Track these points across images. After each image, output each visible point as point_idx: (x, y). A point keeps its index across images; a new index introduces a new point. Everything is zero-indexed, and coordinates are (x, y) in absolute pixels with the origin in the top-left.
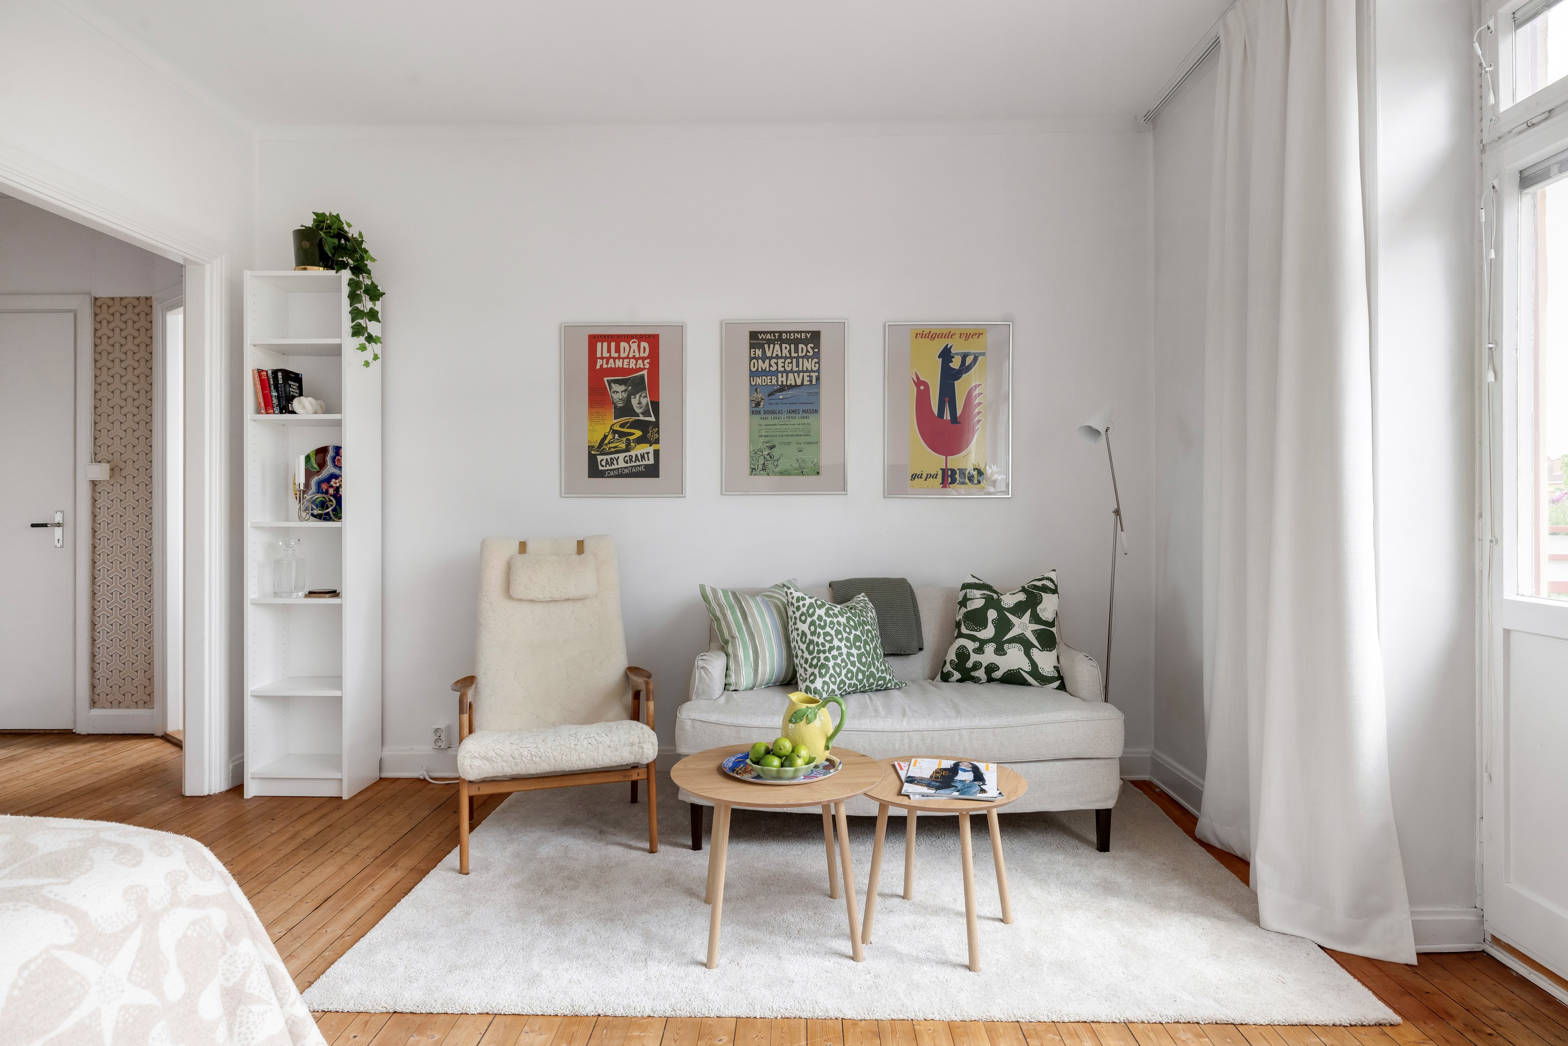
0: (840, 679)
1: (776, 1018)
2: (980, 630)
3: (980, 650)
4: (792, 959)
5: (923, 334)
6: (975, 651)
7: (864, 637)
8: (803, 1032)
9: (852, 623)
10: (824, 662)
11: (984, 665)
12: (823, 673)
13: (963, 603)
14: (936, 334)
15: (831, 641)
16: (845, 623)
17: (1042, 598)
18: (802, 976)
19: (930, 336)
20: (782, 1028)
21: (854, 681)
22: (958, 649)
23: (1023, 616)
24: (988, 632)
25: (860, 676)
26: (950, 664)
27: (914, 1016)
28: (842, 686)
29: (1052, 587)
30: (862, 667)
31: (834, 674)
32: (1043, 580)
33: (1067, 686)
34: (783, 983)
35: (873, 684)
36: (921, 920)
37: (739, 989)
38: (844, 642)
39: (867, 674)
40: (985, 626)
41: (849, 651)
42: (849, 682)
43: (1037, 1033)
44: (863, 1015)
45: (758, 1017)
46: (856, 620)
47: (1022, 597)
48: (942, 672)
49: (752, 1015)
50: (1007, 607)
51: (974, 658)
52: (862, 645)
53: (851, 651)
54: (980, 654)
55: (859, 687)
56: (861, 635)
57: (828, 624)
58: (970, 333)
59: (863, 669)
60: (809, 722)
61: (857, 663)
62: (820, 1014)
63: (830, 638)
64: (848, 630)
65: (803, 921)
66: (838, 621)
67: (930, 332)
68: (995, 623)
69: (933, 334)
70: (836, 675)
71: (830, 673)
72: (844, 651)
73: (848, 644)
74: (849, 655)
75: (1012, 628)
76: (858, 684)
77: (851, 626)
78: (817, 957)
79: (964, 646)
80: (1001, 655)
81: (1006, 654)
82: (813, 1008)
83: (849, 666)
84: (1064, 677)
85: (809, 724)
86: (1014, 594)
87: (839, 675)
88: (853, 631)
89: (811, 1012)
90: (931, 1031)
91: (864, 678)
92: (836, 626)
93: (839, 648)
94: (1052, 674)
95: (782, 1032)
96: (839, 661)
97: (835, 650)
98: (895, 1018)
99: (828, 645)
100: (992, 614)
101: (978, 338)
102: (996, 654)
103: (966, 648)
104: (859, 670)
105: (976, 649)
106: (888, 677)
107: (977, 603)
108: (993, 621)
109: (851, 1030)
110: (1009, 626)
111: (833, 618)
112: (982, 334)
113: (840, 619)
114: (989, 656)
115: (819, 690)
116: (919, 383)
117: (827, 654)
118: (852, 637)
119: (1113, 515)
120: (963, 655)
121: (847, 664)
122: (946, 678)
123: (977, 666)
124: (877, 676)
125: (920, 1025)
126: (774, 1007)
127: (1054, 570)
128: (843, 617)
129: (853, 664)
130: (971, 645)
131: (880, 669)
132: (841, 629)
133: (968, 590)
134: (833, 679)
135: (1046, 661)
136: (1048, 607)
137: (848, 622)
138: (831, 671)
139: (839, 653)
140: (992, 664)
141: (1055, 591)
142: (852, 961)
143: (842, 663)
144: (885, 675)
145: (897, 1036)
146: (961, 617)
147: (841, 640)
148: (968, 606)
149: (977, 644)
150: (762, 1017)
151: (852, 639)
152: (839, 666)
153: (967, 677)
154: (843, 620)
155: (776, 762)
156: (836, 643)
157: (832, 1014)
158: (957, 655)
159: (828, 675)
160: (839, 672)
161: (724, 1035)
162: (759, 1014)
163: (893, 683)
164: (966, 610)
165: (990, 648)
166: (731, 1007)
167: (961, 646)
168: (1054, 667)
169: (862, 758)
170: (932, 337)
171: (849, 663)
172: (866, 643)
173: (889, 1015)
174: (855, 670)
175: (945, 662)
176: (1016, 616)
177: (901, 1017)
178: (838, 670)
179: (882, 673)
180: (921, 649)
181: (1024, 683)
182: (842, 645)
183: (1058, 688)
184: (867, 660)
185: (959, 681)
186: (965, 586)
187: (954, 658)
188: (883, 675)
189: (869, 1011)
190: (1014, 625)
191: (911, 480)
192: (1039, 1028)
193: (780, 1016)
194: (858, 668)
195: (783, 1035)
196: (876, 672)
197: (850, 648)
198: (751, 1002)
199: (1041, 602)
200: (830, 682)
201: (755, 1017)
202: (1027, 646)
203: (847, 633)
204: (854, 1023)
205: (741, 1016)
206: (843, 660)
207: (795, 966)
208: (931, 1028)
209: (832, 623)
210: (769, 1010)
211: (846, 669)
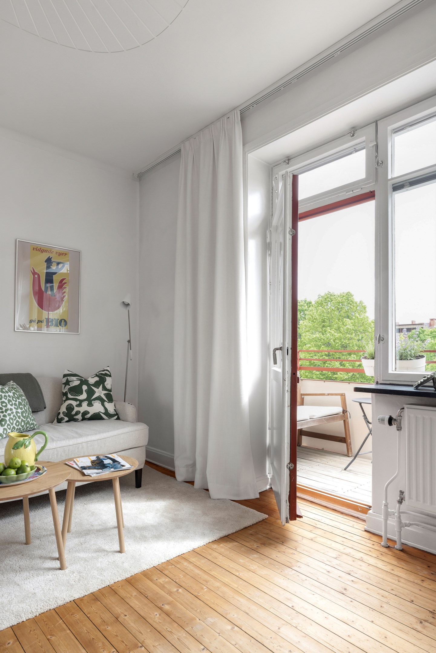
0: (13, 426)
1: (36, 616)
2: (79, 396)
3: (80, 405)
4: (26, 582)
5: (37, 249)
6: (77, 406)
7: (23, 402)
8: (57, 616)
9: (16, 396)
10: (3, 418)
11: (82, 412)
12: (4, 424)
13: (67, 383)
14: (44, 250)
15: (6, 406)
16: (13, 396)
17: (106, 379)
18: (38, 588)
19: (41, 250)
20: (43, 620)
21: (20, 427)
22: (67, 406)
23: (99, 387)
24: (84, 396)
25: (23, 424)
26: (63, 413)
27: (109, 583)
28: (13, 430)
29: (109, 374)
30: (23, 419)
31: (10, 424)
32: (105, 371)
33: (121, 417)
34: (29, 596)
35: (28, 427)
36: (82, 540)
37: (4, 611)
38: (14, 406)
39: (26, 422)
40: (82, 393)
41: (17, 410)
42: (17, 427)
43: (164, 568)
44: (84, 593)
45: (25, 620)
46: (18, 394)
47: (97, 379)
48: (58, 418)
49: (20, 621)
50: (91, 383)
51: (76, 409)
52: (23, 407)
53: (18, 411)
54: (80, 407)
55: (22, 429)
56: (21, 402)
57: (3, 397)
58: (61, 253)
59: (24, 419)
60: (26, 447)
61: (21, 417)
62: (61, 603)
63: (5, 404)
64: (15, 399)
65: (18, 561)
66: (8, 395)
67: (41, 248)
68: (87, 391)
69: (42, 250)
70: (11, 424)
71: (7, 423)
72: (14, 411)
73: (16, 407)
74: (17, 412)
75: (95, 393)
76: (21, 428)
77: (16, 397)
78: (40, 576)
79: (71, 404)
80: (90, 406)
81: (93, 406)
82: (56, 601)
83: (17, 419)
84: (119, 414)
85: (26, 448)
86: (93, 378)
87: (12, 424)
88: (17, 400)
89: (56, 604)
90: (120, 587)
91: (24, 425)
92: (8, 397)
93: (11, 409)
94: (114, 413)
95: (44, 622)
96: (12, 416)
97: (9, 411)
98: (100, 588)
99: (4, 409)
100: (85, 388)
101: (65, 256)
102: (88, 406)
103: (72, 405)
104: (22, 420)
105: (77, 405)
106: (35, 423)
107: (76, 382)
108: (85, 391)
109: (82, 603)
110: (93, 392)
111: (6, 393)
112: (67, 254)
113: (9, 394)
114: (85, 407)
115: (2, 434)
116: (34, 273)
117: (4, 413)
118: (17, 403)
119: (127, 343)
120: (70, 408)
121: (16, 418)
122: (60, 421)
123: (77, 413)
124: (31, 423)
125: (113, 586)
126: (33, 611)
127: (109, 366)
128: (11, 392)
129: (19, 417)
130: (74, 403)
131: (32, 419)
132: (11, 399)
133: (68, 377)
134: (9, 427)
135: (110, 407)
136: (109, 383)
137: (14, 395)
138: (8, 422)
139: (11, 412)
140: (86, 411)
141: (110, 376)
142: (61, 570)
143: (13, 417)
144: (34, 422)
145: (107, 596)
146: (67, 390)
147: (12, 405)
148: (70, 385)
149: (78, 403)
150: (27, 619)
151: (17, 404)
152: (12, 419)
153: (72, 419)
154: (11, 394)
155: (13, 472)
156: (9, 407)
157: (68, 600)
158: (67, 409)
159: (6, 425)
160: (12, 422)
161: (9, 640)
162: (25, 618)
163: (37, 426)
164: (69, 387)
165: (85, 404)
166: (5, 623)
167: (69, 404)
168: (114, 410)
169: (49, 463)
170: (41, 251)
171: (17, 417)
172: (25, 406)
173: (97, 588)
174: (20, 420)
175: (59, 413)
176: (96, 388)
177: (103, 586)
178: (11, 421)
179: (33, 421)
180: (45, 408)
181: (101, 418)
182: (13, 407)
183: (116, 419)
184: (26, 415)
185: (67, 422)
186: (65, 376)
187: (65, 410)
188: (33, 422)
189: (86, 590)
190: (96, 392)
191: (30, 323)
192: (164, 566)
193: (38, 614)
194: (22, 419)
195: (46, 623)
196: (30, 421)
197: (17, 409)
198: (17, 614)
199: (106, 381)
200: (7, 429)
201: (23, 621)
202: (102, 401)
203: (14, 401)
204: (81, 599)
205: (14, 624)
206: (14, 416)
207: (30, 585)
208: (119, 585)
209: (5, 396)
210: (30, 613)
211: (16, 421)
